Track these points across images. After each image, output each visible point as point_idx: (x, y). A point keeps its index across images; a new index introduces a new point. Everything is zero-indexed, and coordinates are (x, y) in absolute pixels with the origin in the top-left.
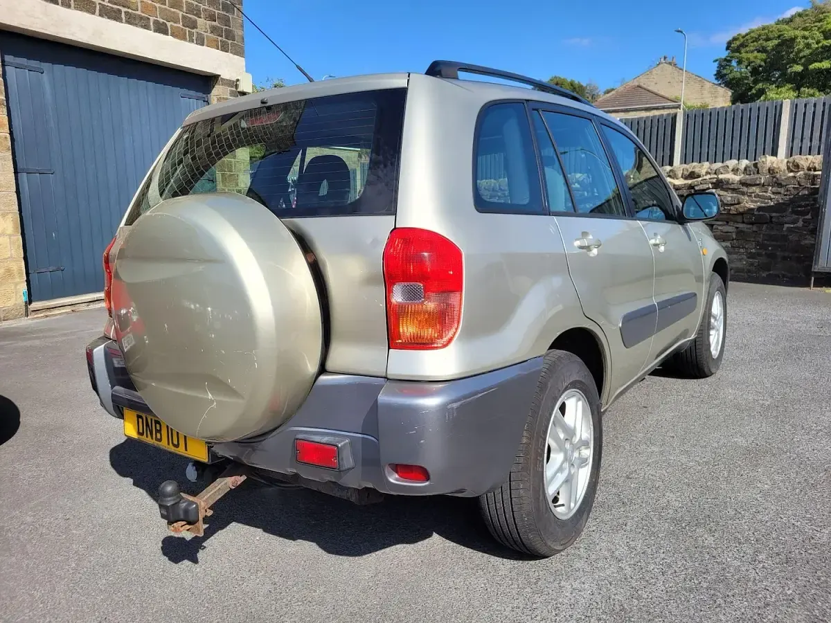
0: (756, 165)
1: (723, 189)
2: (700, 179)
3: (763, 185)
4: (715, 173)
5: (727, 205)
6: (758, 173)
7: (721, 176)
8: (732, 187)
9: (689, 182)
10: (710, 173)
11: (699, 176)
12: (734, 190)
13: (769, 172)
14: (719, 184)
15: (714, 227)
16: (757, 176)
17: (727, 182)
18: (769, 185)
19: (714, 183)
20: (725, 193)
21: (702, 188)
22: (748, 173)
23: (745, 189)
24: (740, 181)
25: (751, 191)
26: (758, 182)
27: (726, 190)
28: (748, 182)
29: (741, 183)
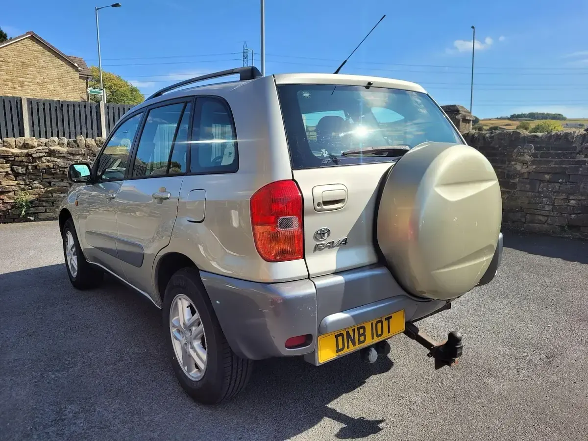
0: (75, 141)
1: (55, 157)
2: (34, 149)
3: (84, 155)
4: (46, 145)
5: (62, 168)
6: (78, 146)
7: (52, 148)
8: (63, 155)
9: (26, 151)
10: (41, 146)
11: (33, 147)
12: (64, 158)
13: (86, 147)
14: (51, 153)
15: (52, 183)
16: (78, 149)
17: (59, 152)
18: (88, 155)
19: (47, 152)
20: (58, 160)
21: (39, 156)
22: (71, 146)
23: (72, 157)
24: (68, 151)
25: (77, 158)
26: (80, 153)
27: (59, 157)
28: (74, 152)
29: (68, 153)
